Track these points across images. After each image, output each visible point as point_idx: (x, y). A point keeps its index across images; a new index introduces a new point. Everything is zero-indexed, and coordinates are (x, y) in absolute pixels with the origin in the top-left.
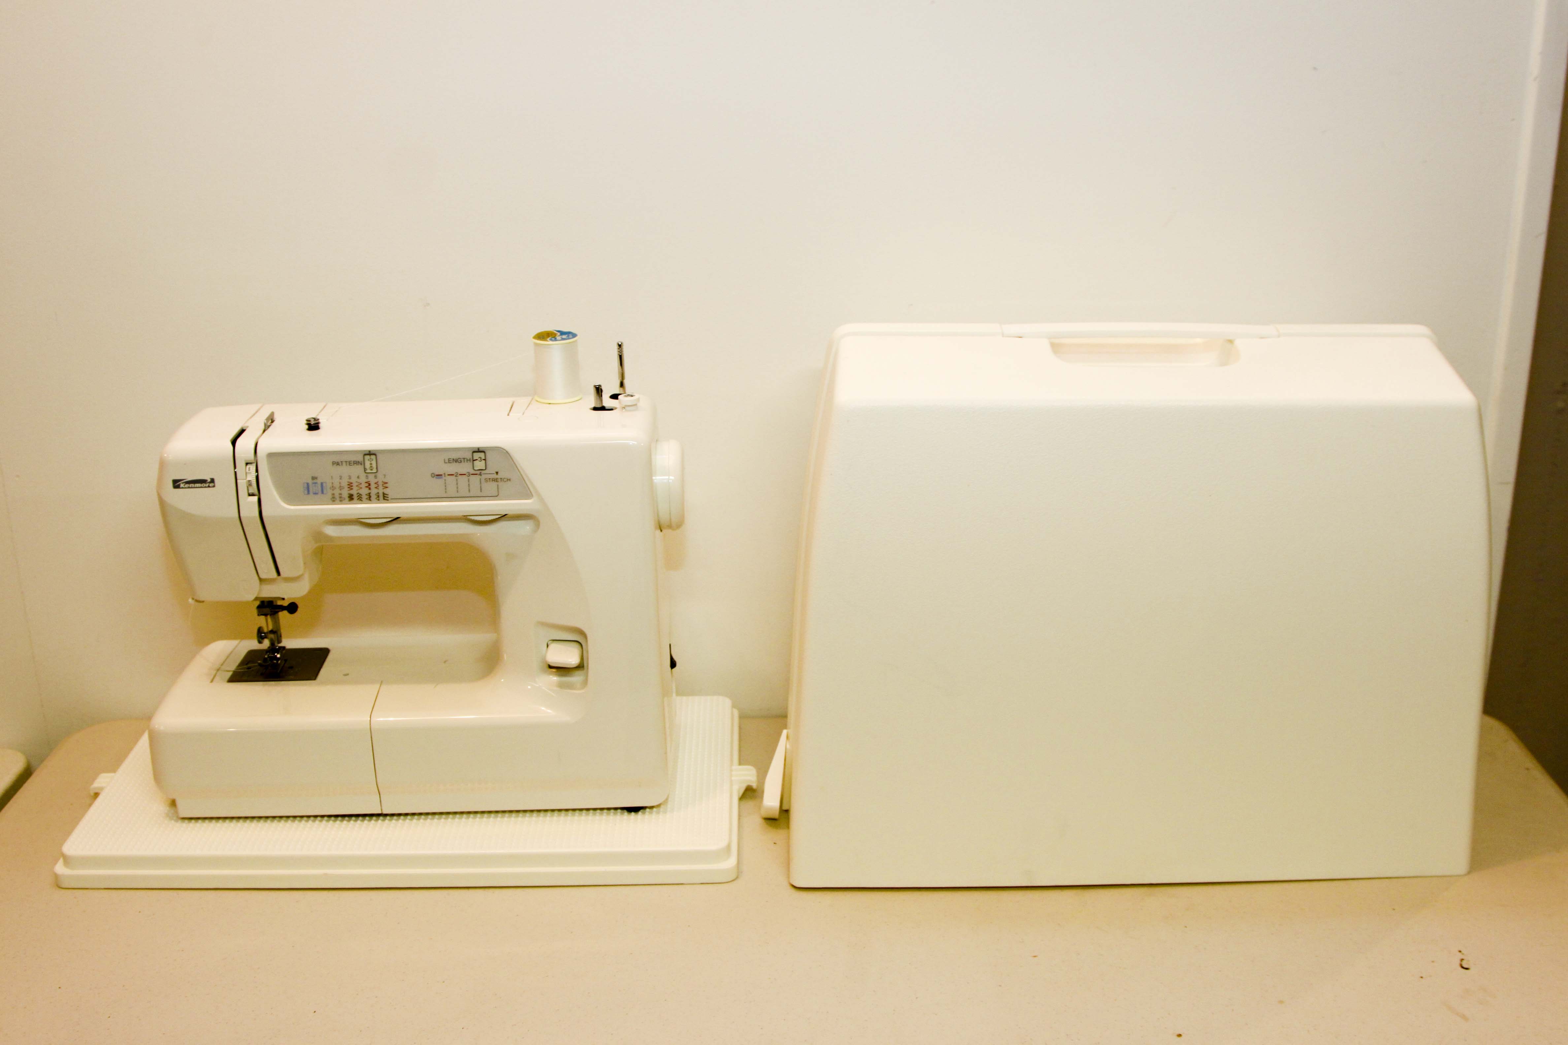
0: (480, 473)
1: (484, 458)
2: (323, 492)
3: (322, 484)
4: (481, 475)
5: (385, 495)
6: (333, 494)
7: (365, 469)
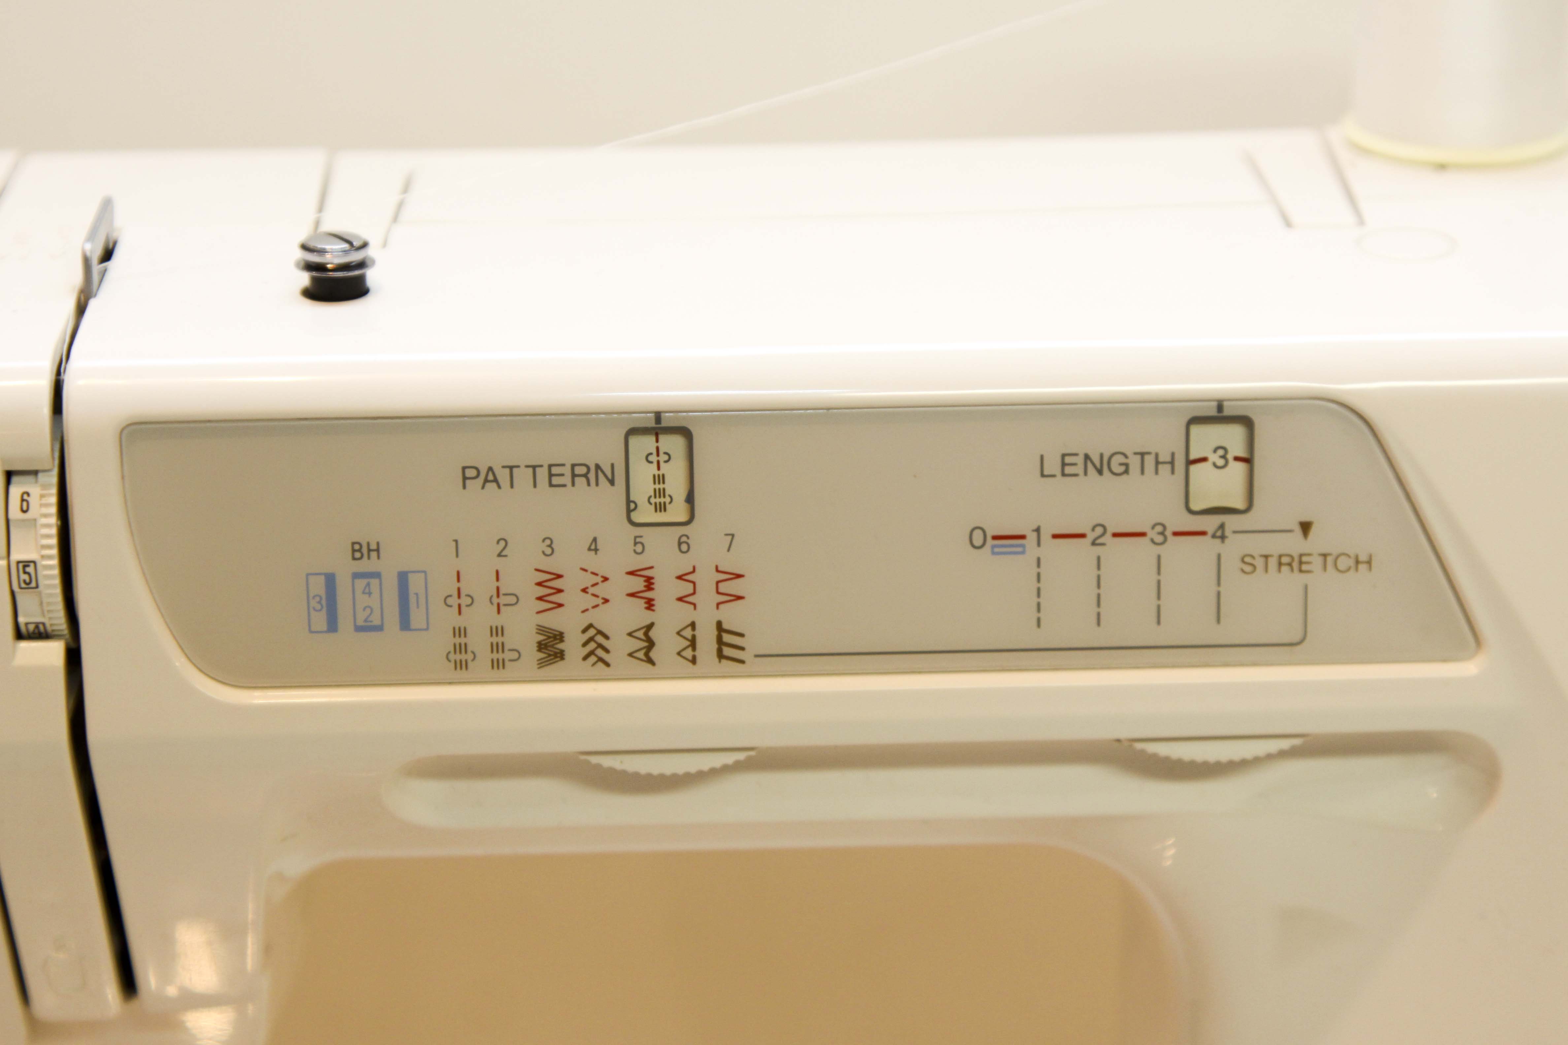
0: (1222, 526)
1: (1242, 454)
2: (405, 624)
3: (403, 578)
4: (1223, 538)
5: (727, 638)
6: (460, 631)
7: (630, 506)
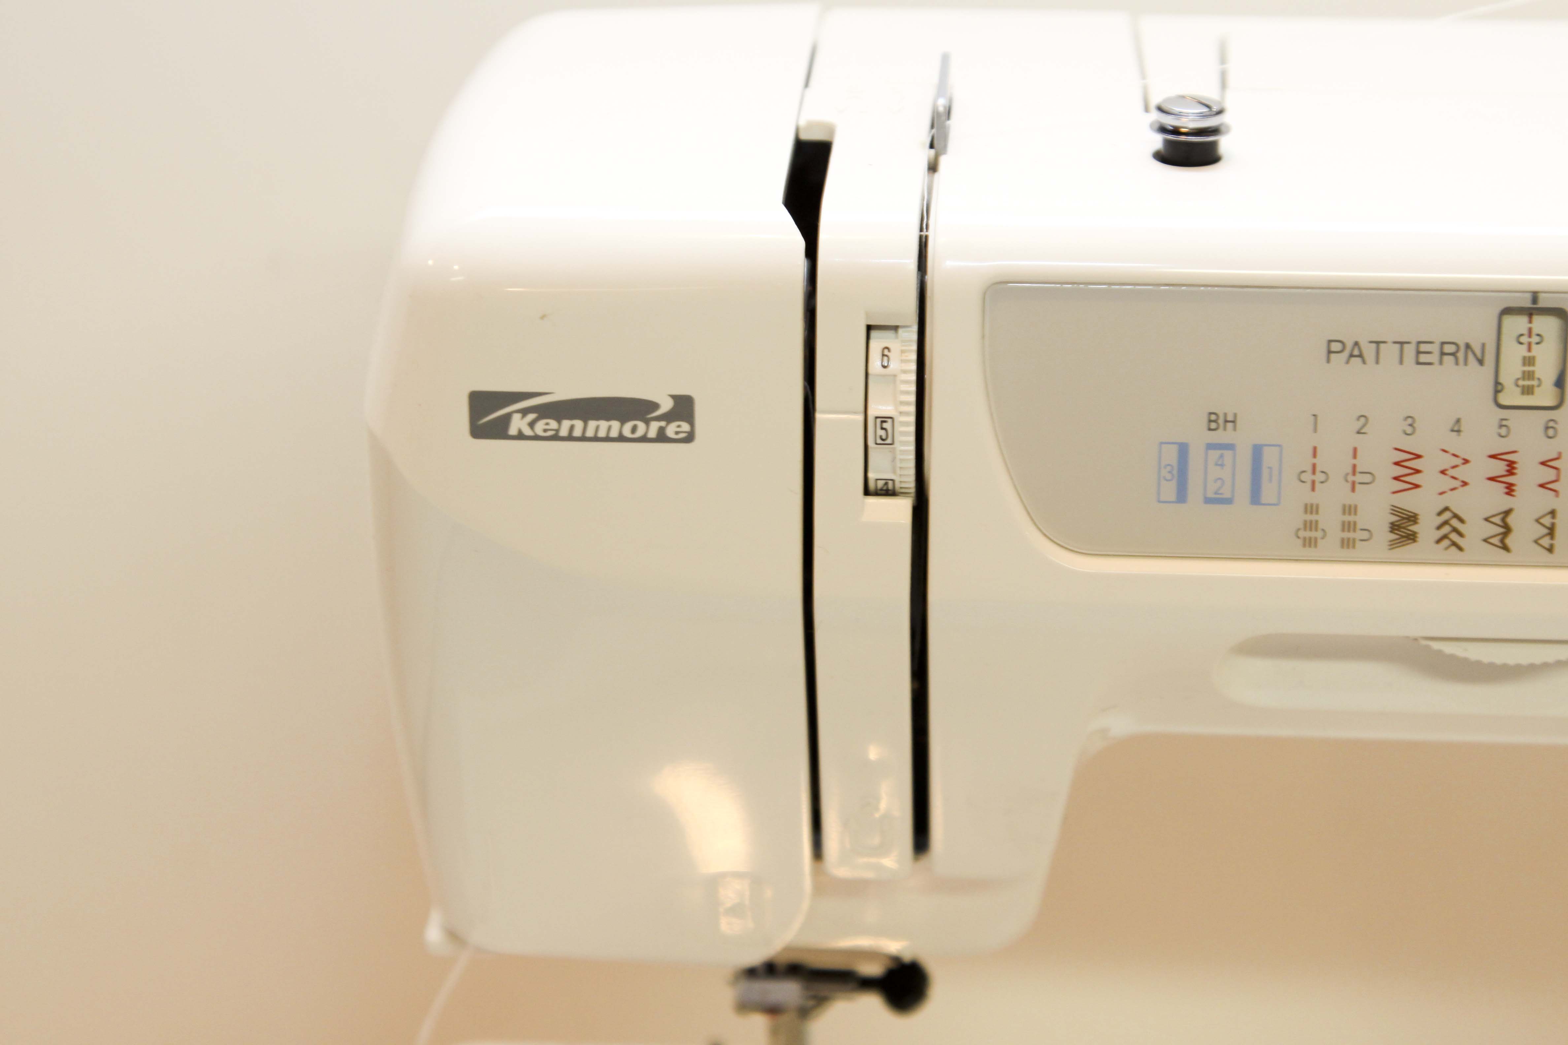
2: (1256, 498)
3: (1257, 452)
6: (1311, 509)
7: (1498, 387)
